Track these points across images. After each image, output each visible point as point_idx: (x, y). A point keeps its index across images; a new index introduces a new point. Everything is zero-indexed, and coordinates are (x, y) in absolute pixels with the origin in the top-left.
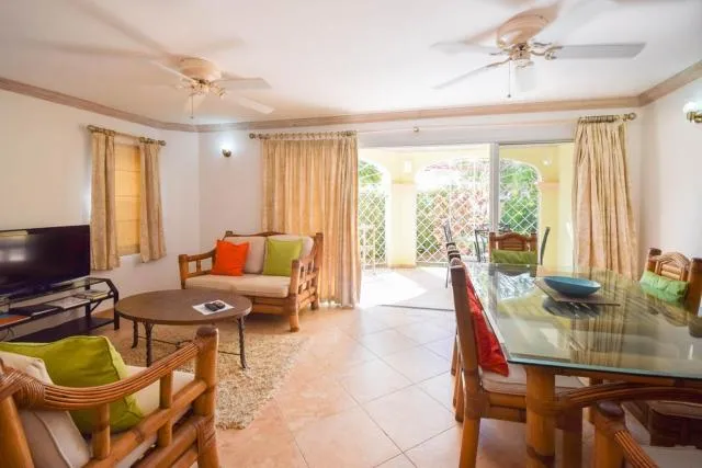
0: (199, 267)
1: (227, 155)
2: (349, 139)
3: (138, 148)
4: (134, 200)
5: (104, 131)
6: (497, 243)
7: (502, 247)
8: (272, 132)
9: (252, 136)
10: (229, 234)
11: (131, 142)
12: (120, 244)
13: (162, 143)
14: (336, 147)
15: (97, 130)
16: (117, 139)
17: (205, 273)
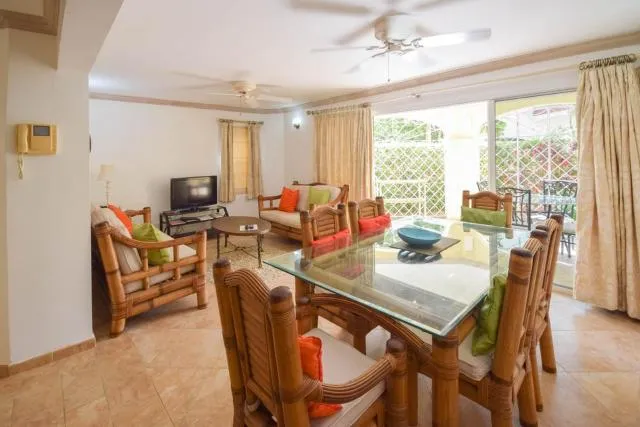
0: (271, 204)
1: (298, 127)
2: (365, 109)
3: (247, 128)
4: (245, 160)
5: (227, 121)
6: (470, 201)
7: (474, 206)
8: (319, 109)
9: (309, 113)
10: (296, 183)
11: (244, 125)
12: (236, 187)
13: (262, 123)
14: (357, 116)
15: (224, 121)
16: (235, 124)
17: (276, 209)
